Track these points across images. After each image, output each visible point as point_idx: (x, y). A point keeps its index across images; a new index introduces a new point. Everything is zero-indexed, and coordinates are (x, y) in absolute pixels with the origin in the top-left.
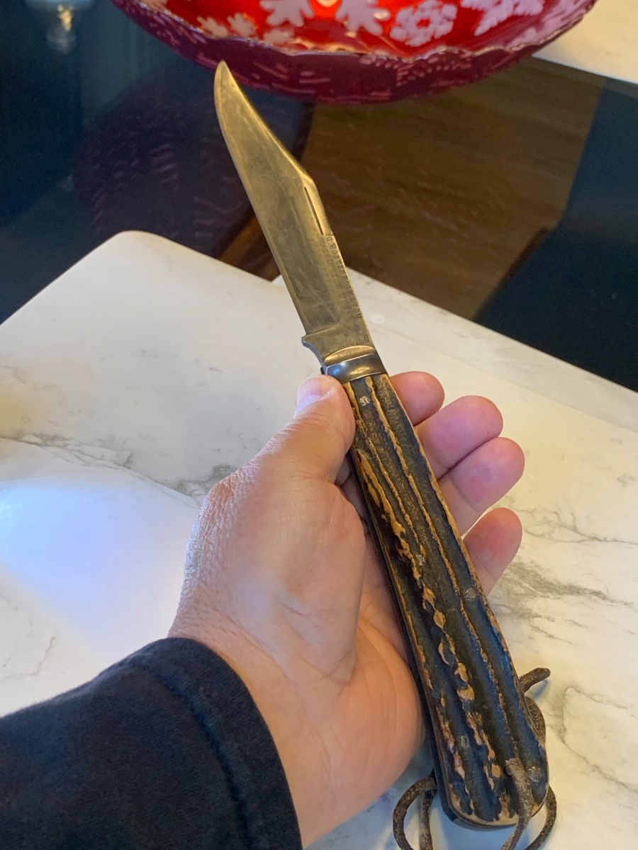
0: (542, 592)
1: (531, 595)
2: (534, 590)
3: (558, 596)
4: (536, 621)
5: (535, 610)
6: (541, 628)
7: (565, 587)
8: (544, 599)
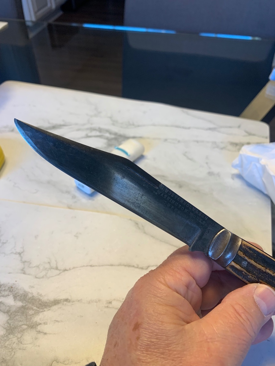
0: (42, 309)
1: (37, 313)
2: (38, 309)
3: (49, 308)
4: (39, 328)
5: (39, 321)
6: (41, 331)
7: (52, 302)
8: (43, 313)
